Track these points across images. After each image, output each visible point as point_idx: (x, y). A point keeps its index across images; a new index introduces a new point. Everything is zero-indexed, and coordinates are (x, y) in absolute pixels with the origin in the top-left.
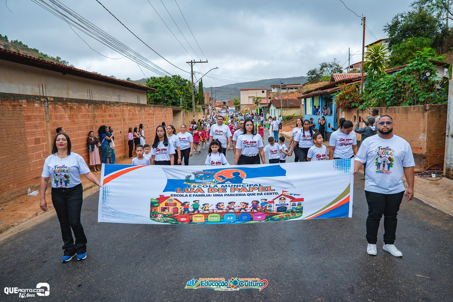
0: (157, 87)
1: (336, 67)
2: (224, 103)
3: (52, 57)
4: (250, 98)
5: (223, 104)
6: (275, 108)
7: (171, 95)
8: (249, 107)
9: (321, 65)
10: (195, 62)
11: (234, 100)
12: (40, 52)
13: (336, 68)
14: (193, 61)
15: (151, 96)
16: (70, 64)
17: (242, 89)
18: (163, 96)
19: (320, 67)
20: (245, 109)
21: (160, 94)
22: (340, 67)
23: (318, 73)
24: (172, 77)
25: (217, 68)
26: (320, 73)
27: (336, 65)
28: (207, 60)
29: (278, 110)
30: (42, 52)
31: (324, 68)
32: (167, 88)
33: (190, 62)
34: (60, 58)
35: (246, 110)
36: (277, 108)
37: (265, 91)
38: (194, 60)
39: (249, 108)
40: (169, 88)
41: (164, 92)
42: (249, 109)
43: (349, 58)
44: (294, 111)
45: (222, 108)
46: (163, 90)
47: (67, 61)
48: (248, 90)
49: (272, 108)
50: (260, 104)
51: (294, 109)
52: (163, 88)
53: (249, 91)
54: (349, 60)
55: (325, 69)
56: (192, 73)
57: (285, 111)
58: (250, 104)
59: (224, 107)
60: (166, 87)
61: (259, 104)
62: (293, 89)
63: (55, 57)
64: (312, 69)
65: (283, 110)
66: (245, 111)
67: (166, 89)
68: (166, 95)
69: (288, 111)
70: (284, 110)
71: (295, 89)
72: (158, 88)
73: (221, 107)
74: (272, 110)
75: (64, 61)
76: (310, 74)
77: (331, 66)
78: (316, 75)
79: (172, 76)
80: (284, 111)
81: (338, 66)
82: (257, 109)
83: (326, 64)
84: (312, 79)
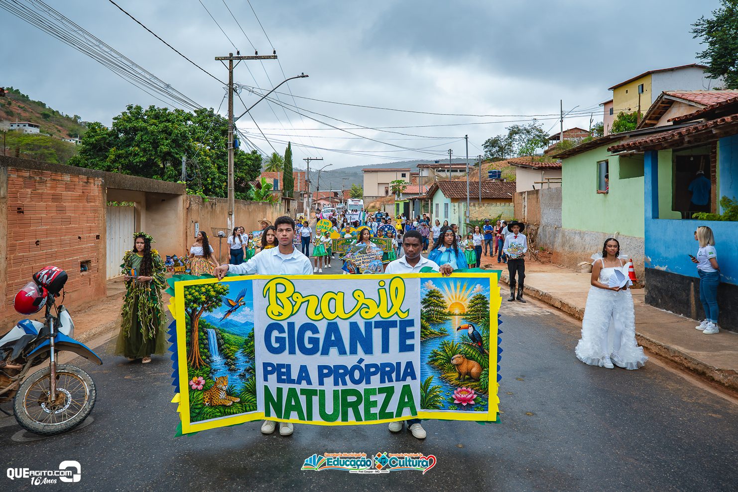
0: (137, 130)
1: (538, 133)
2: (336, 194)
3: (67, 115)
4: (380, 186)
5: (333, 195)
6: (448, 201)
7: (177, 154)
8: (378, 201)
9: (510, 129)
10: (240, 58)
11: (353, 189)
12: (47, 107)
13: (538, 136)
14: (235, 55)
15: (119, 156)
17: (366, 170)
18: (151, 155)
19: (507, 133)
20: (372, 205)
21: (144, 150)
22: (545, 133)
23: (502, 144)
24: (195, 115)
26: (506, 145)
27: (537, 130)
28: (275, 52)
29: (456, 204)
30: (50, 107)
31: (515, 135)
32: (166, 133)
33: (225, 58)
34: (79, 118)
35: (373, 207)
36: (454, 200)
37: (408, 174)
38: (238, 53)
39: (378, 203)
40: (170, 134)
41: (156, 144)
42: (378, 205)
43: (562, 118)
44: (496, 208)
45: (331, 202)
46: (154, 140)
48: (377, 171)
49: (440, 199)
50: (403, 194)
51: (498, 204)
52: (152, 132)
53: (380, 174)
54: (562, 121)
55: (517, 137)
56: (232, 89)
57: (477, 208)
58: (379, 196)
59: (335, 200)
60: (163, 131)
61: (401, 194)
62: (457, 171)
63: (72, 116)
64: (493, 136)
65: (472, 204)
66: (371, 208)
67: (163, 136)
68: (161, 152)
69: (483, 208)
70: (474, 205)
71: (460, 171)
72: (140, 134)
73: (328, 201)
74: (437, 205)
76: (488, 146)
77: (528, 132)
78: (499, 147)
79: (195, 111)
80: (473, 208)
81: (541, 131)
82: (398, 205)
83: (520, 128)
84: (492, 155)
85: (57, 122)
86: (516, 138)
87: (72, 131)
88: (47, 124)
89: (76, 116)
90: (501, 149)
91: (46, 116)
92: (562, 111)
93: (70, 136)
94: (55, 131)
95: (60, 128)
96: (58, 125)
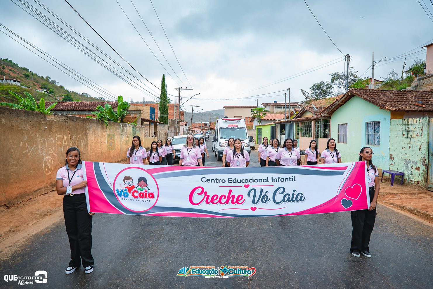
2: (206, 125)
5: (204, 125)
9: (332, 76)
12: (29, 70)
13: (353, 80)
16: (60, 84)
17: (227, 107)
19: (330, 78)
23: (325, 87)
25: (199, 94)
26: (328, 88)
27: (353, 76)
31: (335, 80)
34: (50, 78)
43: (373, 66)
45: (202, 129)
47: (57, 81)
48: (234, 108)
54: (373, 69)
59: (205, 128)
63: (45, 77)
71: (292, 107)
73: (200, 129)
75: (54, 81)
76: (314, 89)
81: (356, 77)
83: (340, 74)
84: (317, 96)
85: (34, 80)
86: (336, 82)
87: (43, 85)
88: (27, 81)
89: (48, 77)
90: (323, 91)
91: (27, 76)
92: (373, 61)
93: (42, 88)
94: (32, 85)
95: (35, 83)
96: (34, 82)
